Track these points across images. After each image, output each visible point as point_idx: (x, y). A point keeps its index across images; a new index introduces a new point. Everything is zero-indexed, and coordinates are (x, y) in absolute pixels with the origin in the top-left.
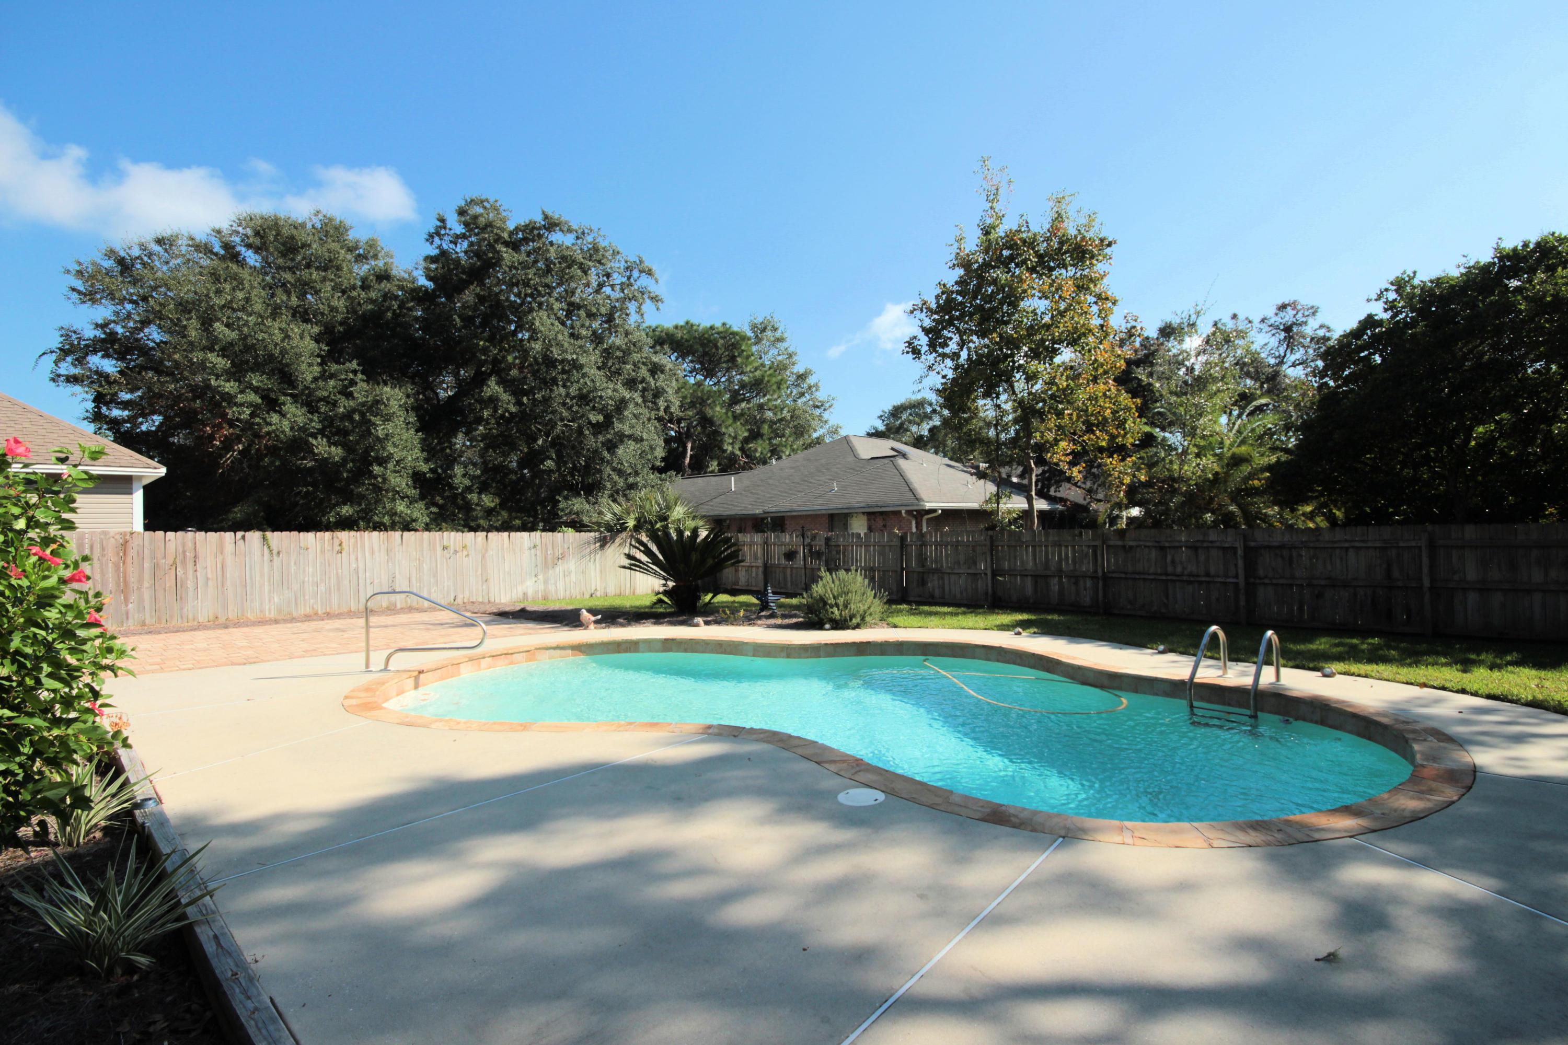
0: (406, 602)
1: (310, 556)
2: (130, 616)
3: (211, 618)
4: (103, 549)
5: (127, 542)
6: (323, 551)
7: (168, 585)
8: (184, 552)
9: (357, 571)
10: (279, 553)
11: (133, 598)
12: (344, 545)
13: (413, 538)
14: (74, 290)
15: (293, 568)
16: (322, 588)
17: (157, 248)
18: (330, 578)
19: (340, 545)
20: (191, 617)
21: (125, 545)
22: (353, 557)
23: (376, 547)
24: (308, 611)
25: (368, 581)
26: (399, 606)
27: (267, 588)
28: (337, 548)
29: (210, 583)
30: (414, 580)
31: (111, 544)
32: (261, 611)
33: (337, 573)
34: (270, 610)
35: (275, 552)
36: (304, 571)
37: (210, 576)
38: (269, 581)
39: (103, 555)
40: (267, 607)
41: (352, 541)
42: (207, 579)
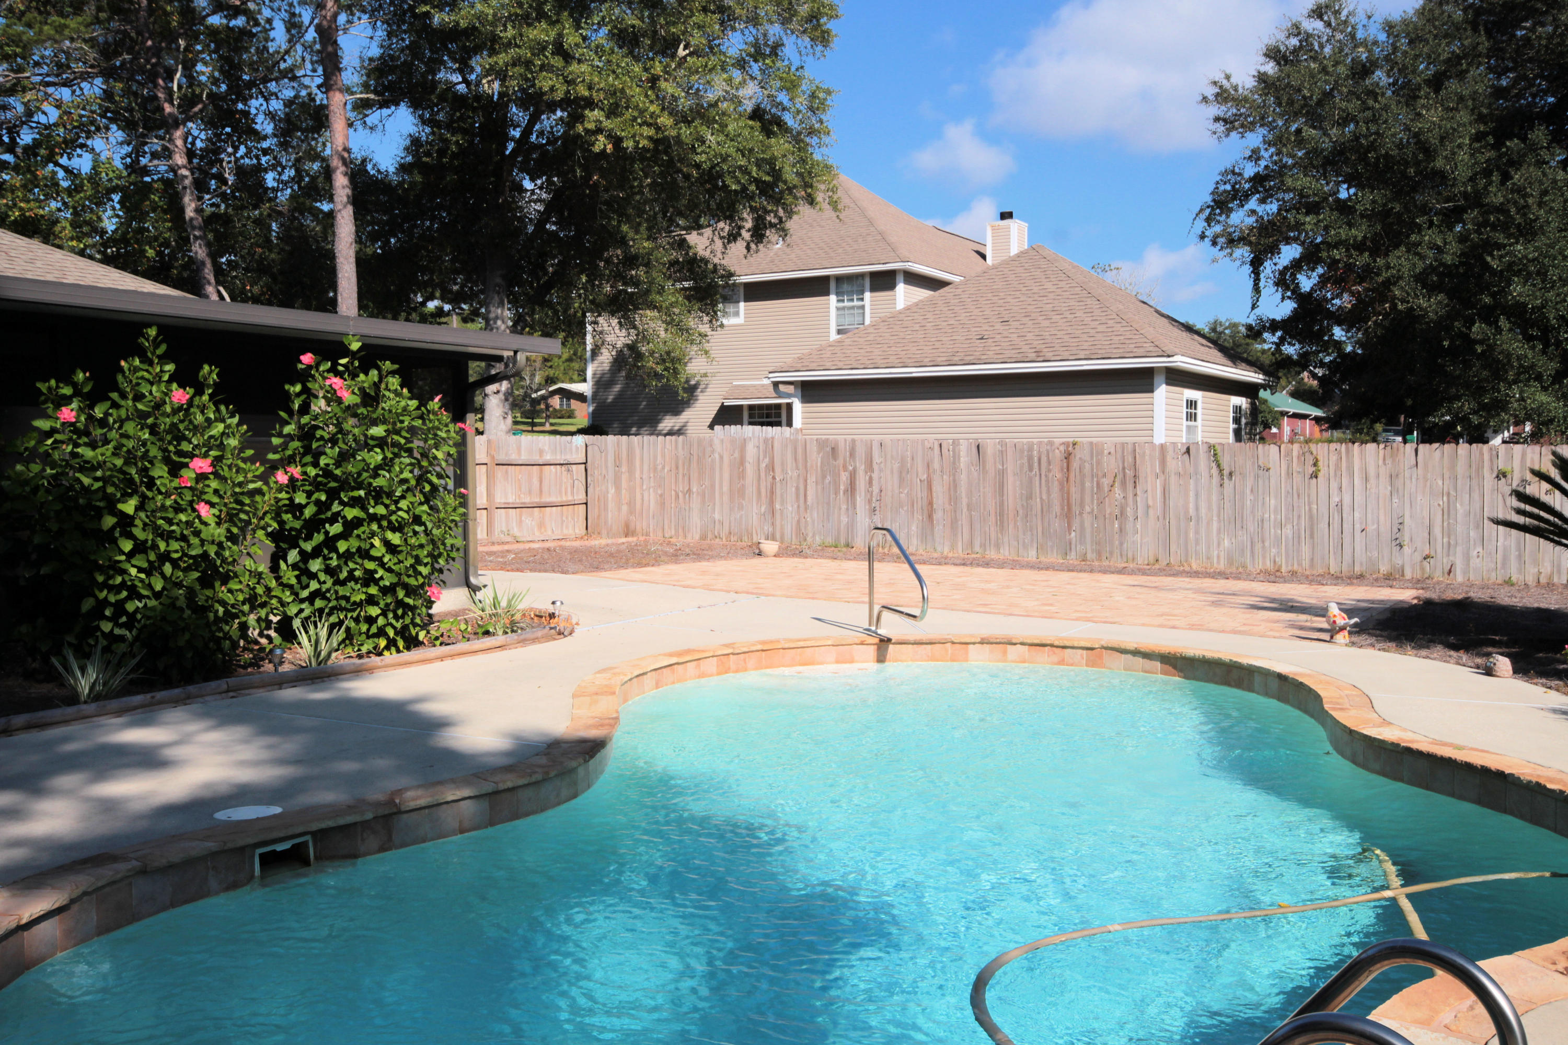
0: (1423, 569)
1: (1273, 481)
2: (1073, 547)
3: (1152, 560)
4: (1049, 463)
5: (1070, 454)
6: (1290, 474)
7: (1108, 512)
8: (1124, 468)
9: (1340, 505)
10: (1231, 474)
11: (1076, 525)
12: (1320, 464)
13: (1438, 454)
14: (1217, 119)
15: (1249, 497)
16: (1288, 531)
17: (1316, 26)
18: (1299, 517)
19: (1315, 465)
20: (1130, 555)
21: (1068, 457)
22: (1334, 485)
23: (1372, 472)
24: (1269, 565)
25: (1358, 527)
26: (1408, 574)
27: (1215, 525)
28: (1311, 469)
29: (1151, 512)
30: (1437, 531)
31: (1058, 454)
32: (1208, 558)
33: (1310, 510)
34: (1218, 557)
35: (1226, 472)
36: (1263, 504)
37: (1150, 503)
38: (1219, 516)
39: (1049, 471)
40: (1216, 553)
41: (1334, 458)
42: (1148, 507)
